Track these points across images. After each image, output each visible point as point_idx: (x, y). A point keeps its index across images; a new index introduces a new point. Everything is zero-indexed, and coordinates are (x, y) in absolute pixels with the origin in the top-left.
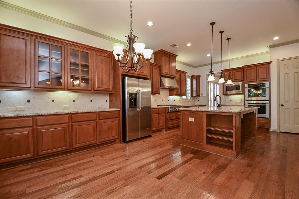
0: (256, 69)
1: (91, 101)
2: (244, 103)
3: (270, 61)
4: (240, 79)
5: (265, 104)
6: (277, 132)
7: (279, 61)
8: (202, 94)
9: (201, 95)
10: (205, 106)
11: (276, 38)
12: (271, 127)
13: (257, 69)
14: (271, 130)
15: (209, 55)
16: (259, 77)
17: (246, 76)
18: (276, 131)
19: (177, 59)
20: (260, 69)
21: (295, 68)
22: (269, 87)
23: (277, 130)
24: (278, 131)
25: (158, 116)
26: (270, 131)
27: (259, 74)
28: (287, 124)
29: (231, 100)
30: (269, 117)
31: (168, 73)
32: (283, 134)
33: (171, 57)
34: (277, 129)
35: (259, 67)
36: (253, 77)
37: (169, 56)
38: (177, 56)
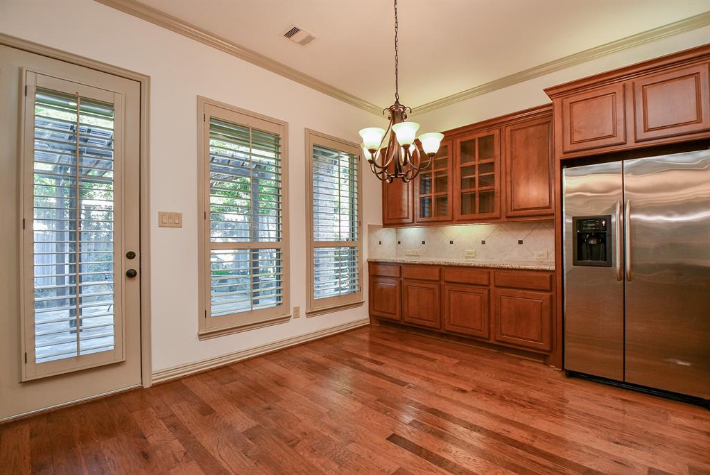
1: (520, 242)
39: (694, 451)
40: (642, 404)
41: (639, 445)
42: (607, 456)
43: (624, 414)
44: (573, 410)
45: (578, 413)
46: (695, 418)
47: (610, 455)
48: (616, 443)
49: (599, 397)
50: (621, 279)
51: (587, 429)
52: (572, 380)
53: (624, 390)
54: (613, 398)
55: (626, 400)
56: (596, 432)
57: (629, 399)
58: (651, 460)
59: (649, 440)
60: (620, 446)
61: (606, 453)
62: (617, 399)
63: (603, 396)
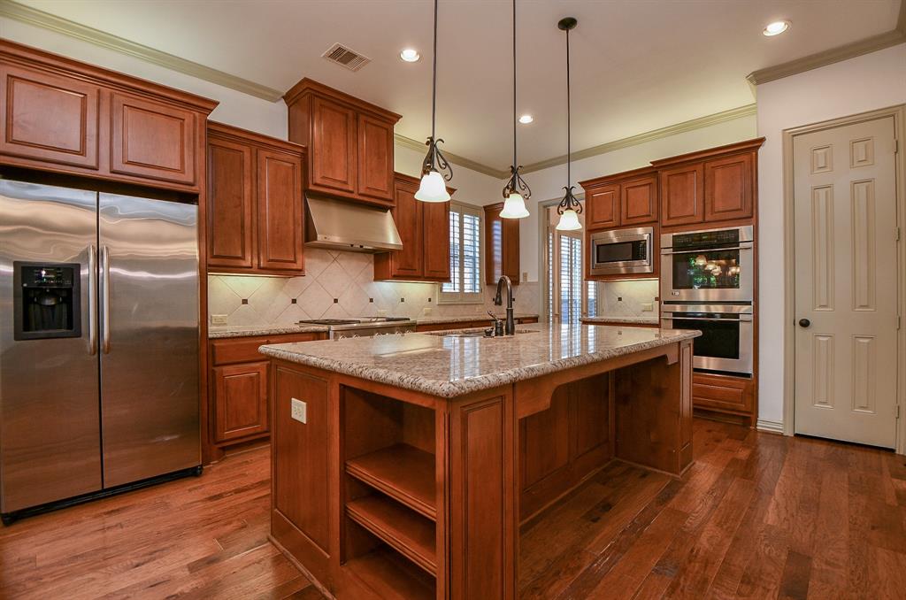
0: (702, 173)
2: (660, 312)
3: (755, 138)
4: (647, 216)
5: (737, 316)
6: (782, 435)
7: (792, 136)
8: (525, 275)
9: (521, 281)
10: (535, 319)
11: (776, 28)
12: (760, 414)
13: (708, 172)
14: (761, 426)
15: (526, 119)
16: (712, 208)
17: (665, 204)
18: (778, 429)
19: (399, 129)
20: (719, 173)
21: (855, 165)
22: (751, 244)
23: (784, 425)
24: (789, 433)
25: (263, 373)
26: (756, 430)
27: (712, 194)
28: (824, 403)
29: (620, 299)
30: (750, 371)
31: (346, 183)
32: (806, 444)
33: (362, 118)
34: (784, 420)
35: (713, 164)
36: (694, 207)
37: (350, 113)
38: (398, 117)
39: (210, 522)
40: (133, 506)
41: (163, 549)
42: (138, 588)
43: (122, 527)
44: (52, 565)
45: (60, 563)
46: (190, 490)
47: (140, 584)
48: (137, 566)
49: (73, 527)
50: (94, 353)
51: (91, 575)
52: (14, 527)
53: (103, 500)
54: (95, 517)
55: (112, 511)
56: (103, 571)
57: (114, 508)
58: (182, 557)
59: (167, 539)
60: (143, 567)
61: (134, 586)
62: (99, 515)
63: (80, 522)
